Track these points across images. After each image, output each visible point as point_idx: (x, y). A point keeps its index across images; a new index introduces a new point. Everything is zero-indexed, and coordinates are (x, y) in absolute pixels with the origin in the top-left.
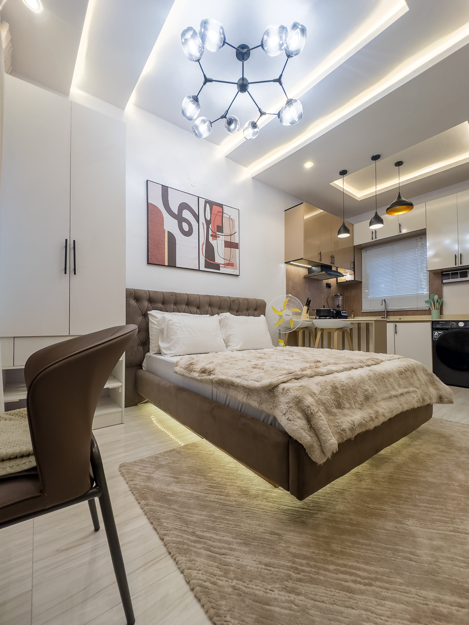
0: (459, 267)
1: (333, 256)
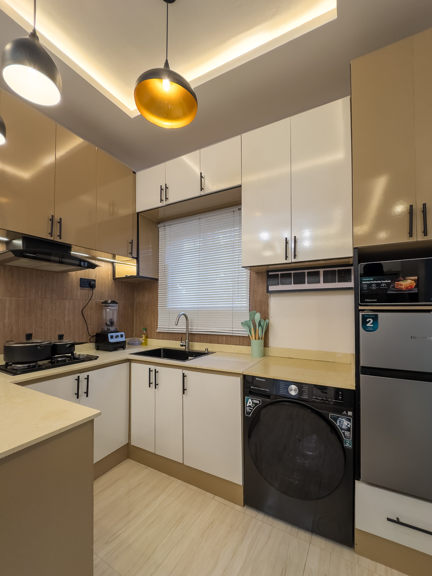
0: (291, 263)
1: (57, 218)
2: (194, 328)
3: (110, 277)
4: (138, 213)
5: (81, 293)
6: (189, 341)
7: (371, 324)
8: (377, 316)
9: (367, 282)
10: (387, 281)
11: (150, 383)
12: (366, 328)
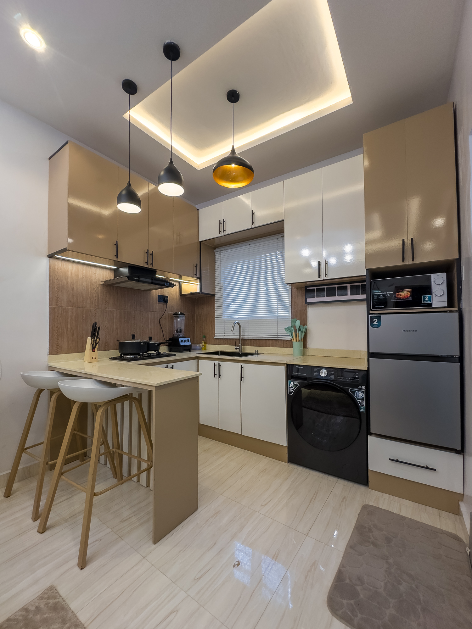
0: (324, 280)
1: (150, 252)
2: (245, 334)
3: (178, 294)
4: (200, 242)
5: (158, 306)
6: (242, 345)
7: (376, 323)
8: (380, 316)
9: (377, 294)
10: (390, 293)
11: (215, 375)
12: (373, 326)
